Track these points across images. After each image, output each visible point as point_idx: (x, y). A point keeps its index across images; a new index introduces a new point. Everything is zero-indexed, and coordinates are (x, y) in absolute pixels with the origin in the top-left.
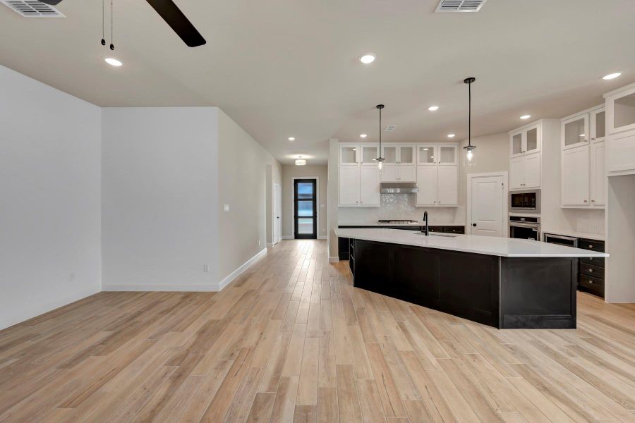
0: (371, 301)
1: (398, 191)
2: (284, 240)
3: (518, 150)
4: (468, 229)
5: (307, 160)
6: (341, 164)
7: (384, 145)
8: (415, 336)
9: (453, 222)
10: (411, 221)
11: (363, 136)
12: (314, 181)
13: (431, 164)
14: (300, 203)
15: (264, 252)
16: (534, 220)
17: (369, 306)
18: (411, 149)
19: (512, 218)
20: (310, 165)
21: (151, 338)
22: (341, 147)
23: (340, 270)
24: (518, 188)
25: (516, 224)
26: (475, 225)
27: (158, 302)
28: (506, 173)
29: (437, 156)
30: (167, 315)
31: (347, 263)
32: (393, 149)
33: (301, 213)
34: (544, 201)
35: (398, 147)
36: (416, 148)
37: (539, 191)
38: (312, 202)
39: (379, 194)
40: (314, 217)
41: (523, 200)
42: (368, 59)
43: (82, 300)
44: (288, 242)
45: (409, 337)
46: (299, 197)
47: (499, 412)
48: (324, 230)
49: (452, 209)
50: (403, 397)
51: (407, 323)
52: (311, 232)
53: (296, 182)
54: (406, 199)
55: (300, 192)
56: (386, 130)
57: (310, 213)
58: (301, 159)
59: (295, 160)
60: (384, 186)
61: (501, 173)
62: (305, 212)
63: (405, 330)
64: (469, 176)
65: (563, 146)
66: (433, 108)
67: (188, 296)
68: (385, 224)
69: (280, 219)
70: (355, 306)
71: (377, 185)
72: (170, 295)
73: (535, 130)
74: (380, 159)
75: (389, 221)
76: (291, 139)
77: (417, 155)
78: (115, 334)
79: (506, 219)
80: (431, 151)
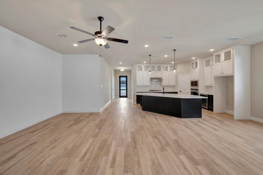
0: (147, 113)
1: (157, 80)
2: (115, 98)
3: (193, 68)
4: (178, 93)
5: (124, 69)
6: (137, 71)
7: (151, 65)
8: (159, 120)
9: (174, 91)
10: (160, 90)
11: (145, 62)
12: (126, 77)
13: (167, 71)
14: (121, 84)
15: (110, 102)
16: (197, 90)
17: (147, 114)
18: (160, 66)
19: (192, 89)
20: (125, 71)
21: (87, 122)
22: (137, 66)
23: (137, 106)
24: (193, 79)
25: (193, 91)
26: (181, 91)
27: (82, 115)
28: (190, 75)
29: (169, 69)
30: (87, 118)
31: (139, 105)
32: (154, 66)
33: (121, 88)
34: (200, 84)
35: (156, 66)
36: (162, 66)
37: (198, 80)
38: (125, 84)
39: (150, 82)
40: (127, 90)
41: (194, 83)
42: (146, 46)
43: (58, 115)
44: (117, 99)
45: (158, 121)
46: (121, 82)
47: (176, 131)
48: (130, 94)
49: (174, 86)
50: (155, 130)
51: (157, 118)
52: (125, 95)
53: (120, 77)
54: (159, 83)
55: (121, 80)
56: (152, 61)
57: (125, 88)
58: (122, 69)
59: (120, 69)
60: (152, 79)
61: (188, 75)
62: (123, 88)
63: (156, 119)
64: (179, 75)
65: (205, 67)
66: (166, 56)
67: (91, 114)
68: (152, 91)
69: (114, 90)
70: (143, 115)
71: (149, 78)
72: (85, 113)
73: (197, 62)
74: (150, 71)
75: (153, 91)
76: (121, 63)
77: (162, 68)
78: (76, 122)
79: (190, 89)
80: (167, 67)
